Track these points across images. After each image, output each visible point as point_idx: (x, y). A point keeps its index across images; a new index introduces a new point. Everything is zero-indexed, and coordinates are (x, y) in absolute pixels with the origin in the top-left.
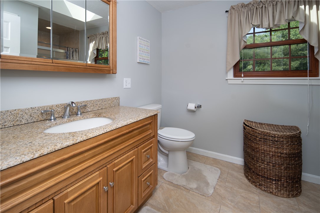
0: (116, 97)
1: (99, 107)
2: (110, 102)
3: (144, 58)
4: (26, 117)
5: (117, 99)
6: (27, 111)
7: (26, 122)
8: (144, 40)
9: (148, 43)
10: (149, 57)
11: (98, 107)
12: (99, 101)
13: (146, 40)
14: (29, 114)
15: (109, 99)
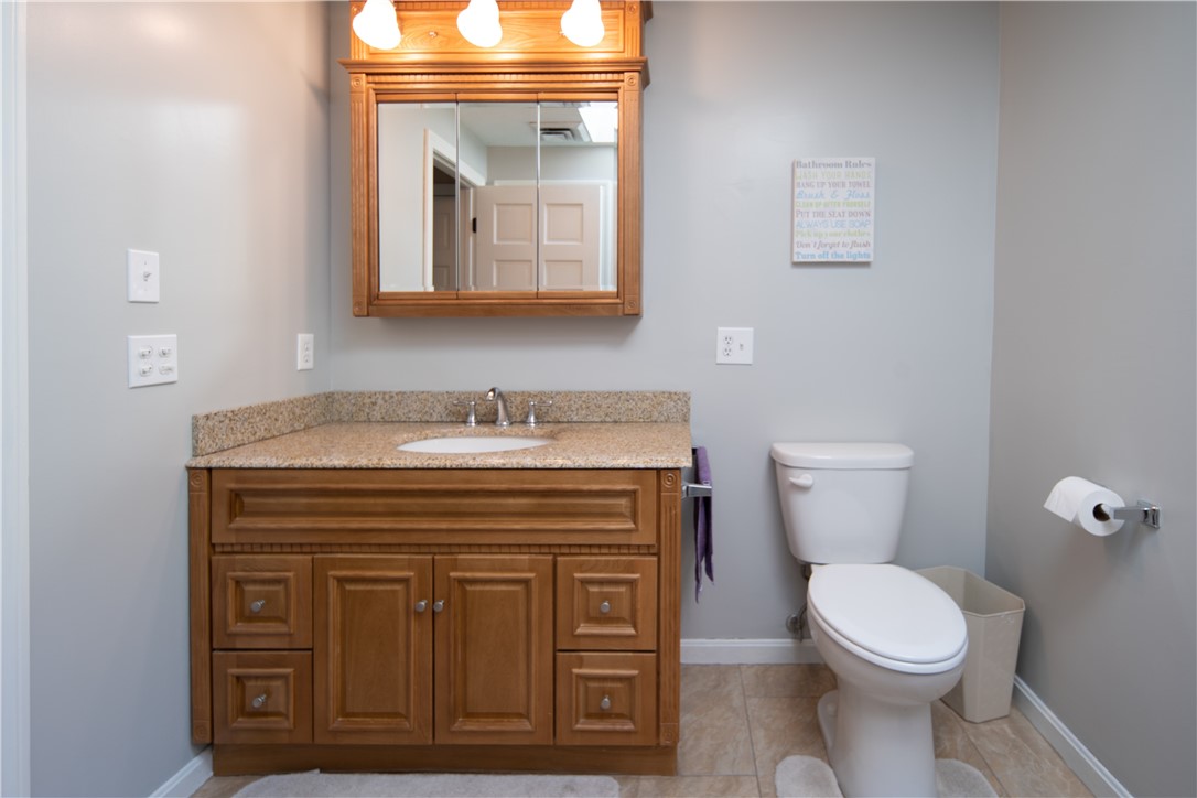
0: (673, 391)
1: (607, 415)
2: (646, 405)
3: (831, 240)
4: (439, 408)
5: (676, 397)
6: (440, 398)
7: (439, 419)
8: (829, 165)
9: (866, 169)
10: (870, 229)
11: (602, 414)
12: (607, 395)
13: (842, 160)
14: (443, 403)
15: (643, 397)
